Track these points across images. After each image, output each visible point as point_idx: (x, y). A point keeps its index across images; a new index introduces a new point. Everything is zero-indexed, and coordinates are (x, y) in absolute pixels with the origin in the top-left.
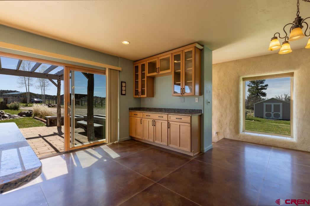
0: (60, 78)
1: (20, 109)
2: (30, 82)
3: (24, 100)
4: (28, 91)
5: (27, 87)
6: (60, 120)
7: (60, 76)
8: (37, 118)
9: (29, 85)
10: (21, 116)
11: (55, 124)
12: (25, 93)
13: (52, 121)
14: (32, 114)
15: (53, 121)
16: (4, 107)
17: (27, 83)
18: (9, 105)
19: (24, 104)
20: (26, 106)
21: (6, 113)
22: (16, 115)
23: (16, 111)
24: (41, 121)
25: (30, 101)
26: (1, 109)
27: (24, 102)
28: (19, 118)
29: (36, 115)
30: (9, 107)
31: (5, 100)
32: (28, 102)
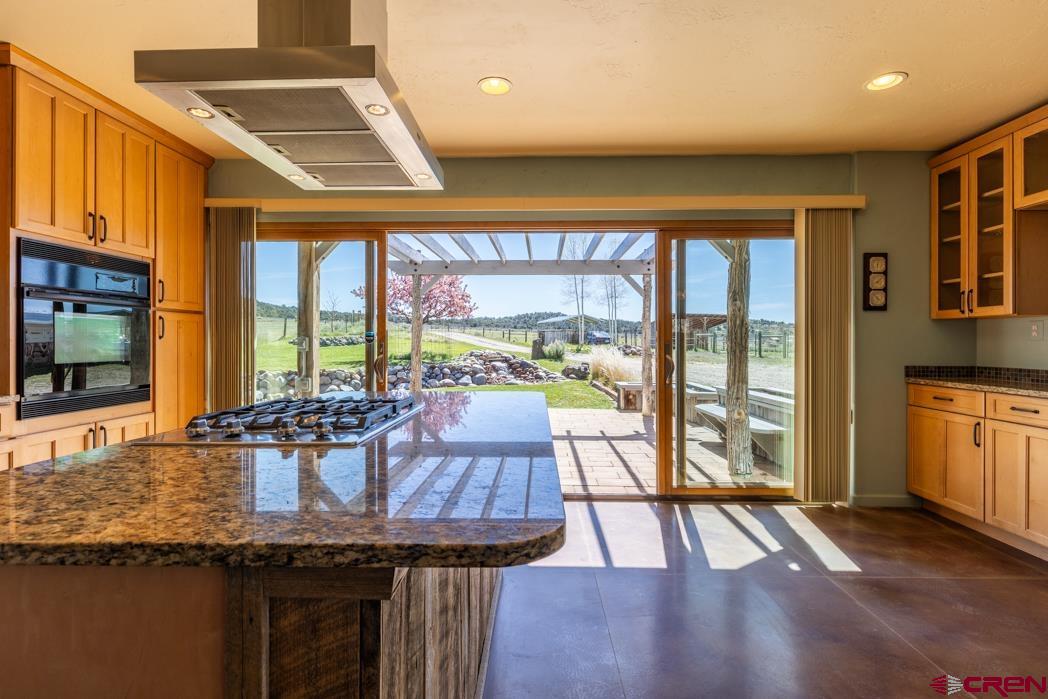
0: (648, 270)
1: (566, 358)
2: (585, 289)
3: (573, 336)
4: (581, 313)
5: (580, 300)
7: (648, 264)
8: (598, 383)
9: (584, 294)
10: (568, 376)
11: (638, 406)
12: (577, 318)
13: (631, 397)
14: (589, 373)
15: (634, 396)
16: (538, 354)
17: (579, 292)
18: (546, 349)
19: (575, 347)
20: (578, 351)
21: (543, 366)
22: (559, 375)
23: (559, 363)
24: (607, 393)
25: (586, 338)
26: (534, 358)
27: (574, 340)
28: (563, 381)
29: (596, 376)
30: (546, 352)
31: (542, 335)
32: (581, 341)
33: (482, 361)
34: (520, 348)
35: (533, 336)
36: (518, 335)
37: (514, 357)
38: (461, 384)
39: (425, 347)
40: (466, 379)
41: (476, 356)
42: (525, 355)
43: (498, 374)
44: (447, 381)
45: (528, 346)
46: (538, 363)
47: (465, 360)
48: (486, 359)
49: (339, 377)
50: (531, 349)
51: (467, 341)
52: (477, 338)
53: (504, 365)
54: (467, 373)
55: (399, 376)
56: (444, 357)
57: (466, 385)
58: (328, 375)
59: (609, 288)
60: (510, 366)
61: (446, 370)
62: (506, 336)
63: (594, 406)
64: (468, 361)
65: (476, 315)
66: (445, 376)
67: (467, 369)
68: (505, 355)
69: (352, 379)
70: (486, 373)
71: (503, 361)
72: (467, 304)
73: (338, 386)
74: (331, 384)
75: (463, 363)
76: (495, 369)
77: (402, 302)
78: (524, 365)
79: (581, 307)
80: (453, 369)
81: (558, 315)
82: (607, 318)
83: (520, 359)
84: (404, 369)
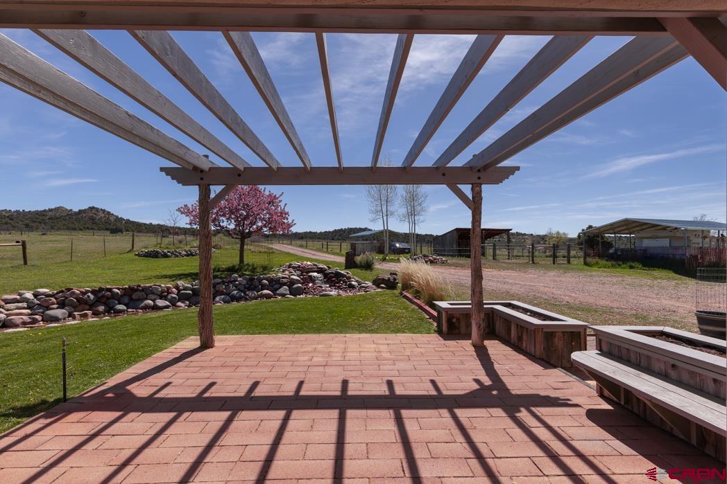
0: (479, 178)
1: (375, 267)
2: (389, 209)
3: (380, 246)
4: (386, 228)
5: (385, 218)
6: (481, 322)
7: (479, 171)
8: (408, 295)
9: (389, 213)
10: (378, 286)
11: (463, 330)
12: (381, 232)
13: (454, 320)
14: (398, 283)
15: (458, 319)
16: (350, 264)
17: (384, 210)
18: (358, 259)
19: (381, 256)
20: (384, 260)
21: (355, 276)
22: (370, 284)
23: (369, 272)
24: (420, 307)
25: (390, 248)
26: (347, 267)
27: (380, 251)
28: (374, 290)
29: (406, 286)
30: (358, 262)
31: (353, 247)
32: (387, 251)
33: (299, 273)
34: (334, 259)
35: (346, 247)
36: (335, 245)
37: (329, 268)
38: (279, 295)
39: (248, 259)
40: (284, 290)
41: (294, 268)
42: (339, 264)
43: (314, 284)
44: (266, 292)
45: (342, 255)
46: (350, 273)
47: (284, 271)
48: (304, 271)
49: (155, 291)
50: (344, 258)
51: (292, 252)
52: (300, 249)
53: (319, 275)
54: (285, 284)
55: (217, 289)
56: (265, 268)
57: (283, 295)
58: (143, 290)
59: (409, 208)
60: (326, 275)
61: (265, 281)
62: (325, 246)
63: (413, 330)
64: (287, 272)
65: (294, 230)
66: (264, 287)
67: (285, 280)
68: (321, 266)
69: (169, 293)
70: (302, 284)
71: (318, 272)
72: (286, 221)
73: (154, 301)
74: (146, 299)
75: (280, 275)
76: (312, 280)
77: (224, 219)
78: (338, 275)
79: (386, 223)
80: (271, 280)
81: (365, 229)
82: (408, 232)
83: (334, 270)
84: (223, 283)
